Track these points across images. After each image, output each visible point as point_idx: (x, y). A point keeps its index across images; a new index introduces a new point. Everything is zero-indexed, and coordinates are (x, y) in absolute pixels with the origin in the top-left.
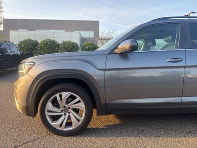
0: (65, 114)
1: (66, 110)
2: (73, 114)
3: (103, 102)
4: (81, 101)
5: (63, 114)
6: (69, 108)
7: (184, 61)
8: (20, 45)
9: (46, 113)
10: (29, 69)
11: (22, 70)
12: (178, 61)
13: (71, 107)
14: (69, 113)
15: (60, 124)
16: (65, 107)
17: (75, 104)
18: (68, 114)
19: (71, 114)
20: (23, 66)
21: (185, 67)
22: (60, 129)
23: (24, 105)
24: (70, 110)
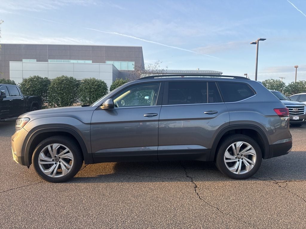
0: (56, 163)
1: (57, 160)
2: (63, 164)
3: (89, 152)
4: (70, 151)
5: (54, 163)
6: (60, 158)
7: (158, 115)
8: (23, 85)
9: (39, 162)
10: (25, 124)
11: (19, 125)
12: (154, 116)
13: (61, 157)
14: (60, 162)
15: (51, 171)
16: (55, 157)
17: (65, 154)
18: (58, 163)
19: (61, 163)
20: (20, 121)
21: (159, 120)
22: (52, 176)
23: (20, 155)
24: (61, 160)
